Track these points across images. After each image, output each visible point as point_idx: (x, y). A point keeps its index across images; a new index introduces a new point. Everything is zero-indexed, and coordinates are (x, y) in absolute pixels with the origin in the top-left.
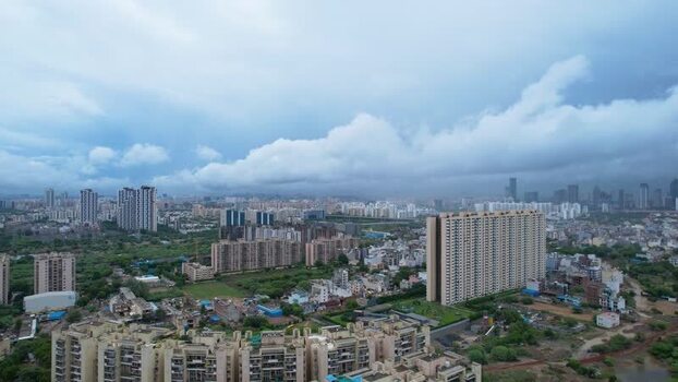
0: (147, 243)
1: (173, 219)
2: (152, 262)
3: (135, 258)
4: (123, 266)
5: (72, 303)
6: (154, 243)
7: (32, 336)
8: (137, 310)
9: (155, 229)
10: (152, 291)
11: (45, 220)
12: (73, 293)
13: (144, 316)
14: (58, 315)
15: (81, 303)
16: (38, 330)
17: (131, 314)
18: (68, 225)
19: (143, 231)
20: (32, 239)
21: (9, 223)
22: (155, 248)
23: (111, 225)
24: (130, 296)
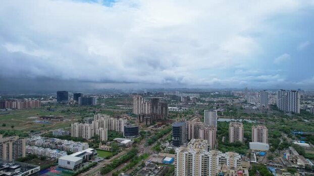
0: (296, 120)
1: (309, 106)
2: (302, 133)
3: (292, 129)
4: (286, 132)
5: (267, 149)
6: (300, 121)
7: (255, 162)
8: (301, 162)
9: (299, 112)
10: (307, 152)
11: (246, 102)
12: (268, 145)
13: (306, 167)
14: (263, 153)
15: (272, 150)
16: (257, 159)
17: (298, 163)
18: (255, 106)
19: (293, 113)
20: (244, 111)
21: (234, 102)
22: (301, 124)
23: (274, 107)
24: (296, 153)
